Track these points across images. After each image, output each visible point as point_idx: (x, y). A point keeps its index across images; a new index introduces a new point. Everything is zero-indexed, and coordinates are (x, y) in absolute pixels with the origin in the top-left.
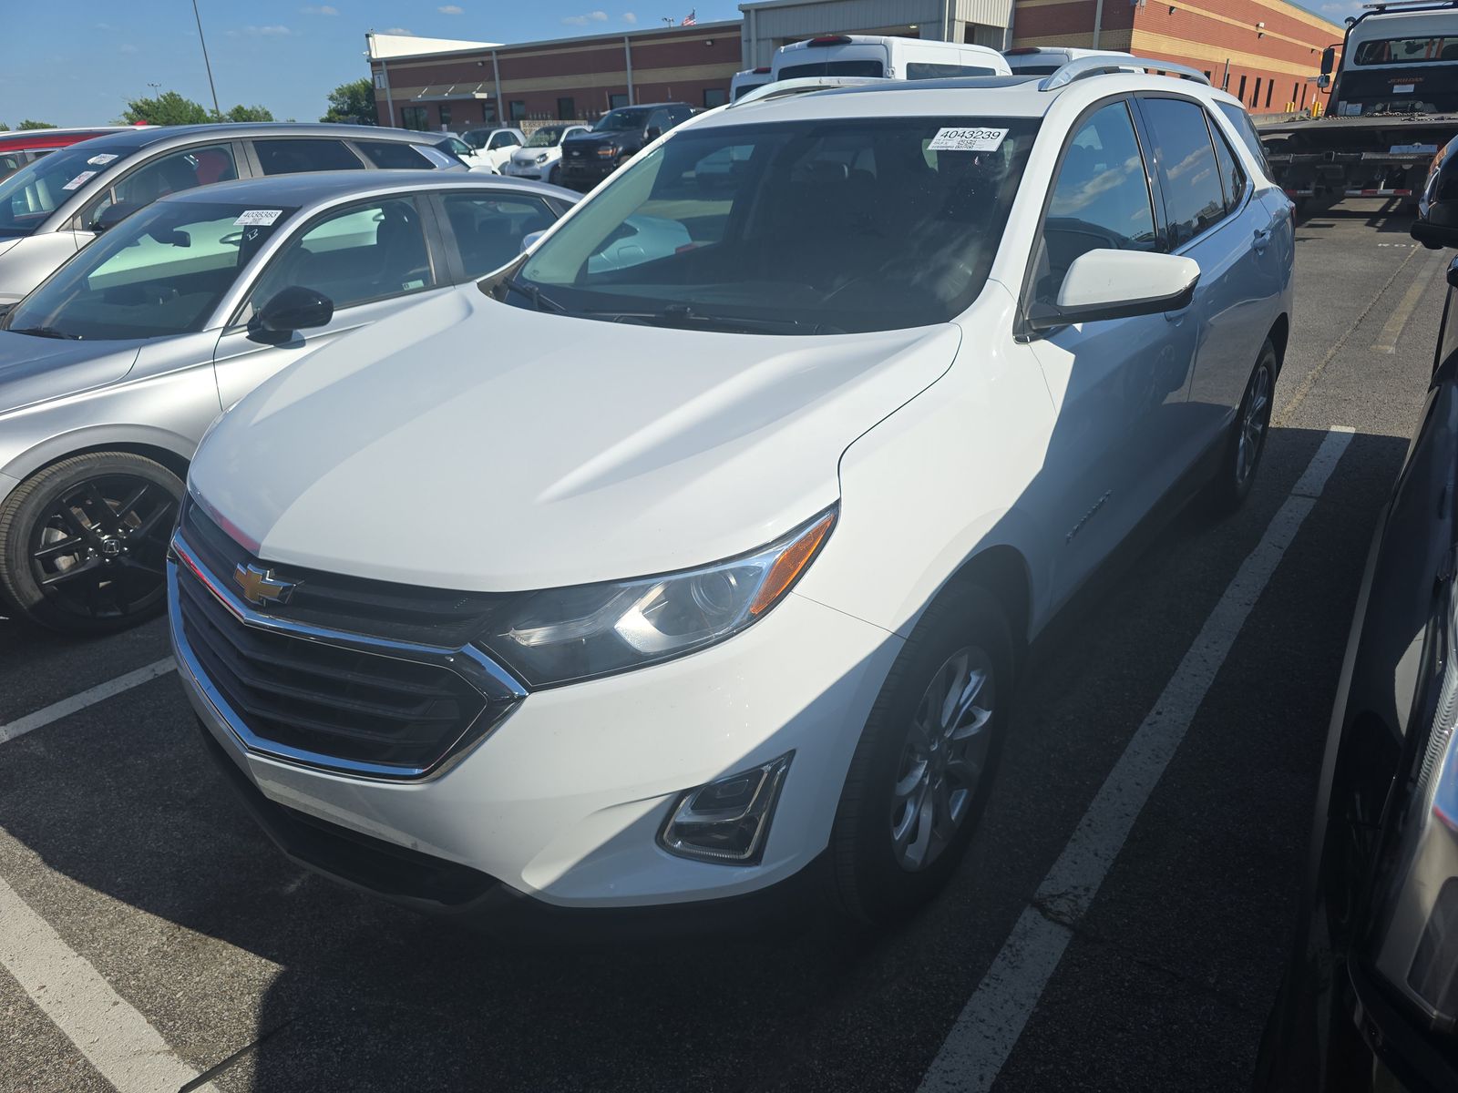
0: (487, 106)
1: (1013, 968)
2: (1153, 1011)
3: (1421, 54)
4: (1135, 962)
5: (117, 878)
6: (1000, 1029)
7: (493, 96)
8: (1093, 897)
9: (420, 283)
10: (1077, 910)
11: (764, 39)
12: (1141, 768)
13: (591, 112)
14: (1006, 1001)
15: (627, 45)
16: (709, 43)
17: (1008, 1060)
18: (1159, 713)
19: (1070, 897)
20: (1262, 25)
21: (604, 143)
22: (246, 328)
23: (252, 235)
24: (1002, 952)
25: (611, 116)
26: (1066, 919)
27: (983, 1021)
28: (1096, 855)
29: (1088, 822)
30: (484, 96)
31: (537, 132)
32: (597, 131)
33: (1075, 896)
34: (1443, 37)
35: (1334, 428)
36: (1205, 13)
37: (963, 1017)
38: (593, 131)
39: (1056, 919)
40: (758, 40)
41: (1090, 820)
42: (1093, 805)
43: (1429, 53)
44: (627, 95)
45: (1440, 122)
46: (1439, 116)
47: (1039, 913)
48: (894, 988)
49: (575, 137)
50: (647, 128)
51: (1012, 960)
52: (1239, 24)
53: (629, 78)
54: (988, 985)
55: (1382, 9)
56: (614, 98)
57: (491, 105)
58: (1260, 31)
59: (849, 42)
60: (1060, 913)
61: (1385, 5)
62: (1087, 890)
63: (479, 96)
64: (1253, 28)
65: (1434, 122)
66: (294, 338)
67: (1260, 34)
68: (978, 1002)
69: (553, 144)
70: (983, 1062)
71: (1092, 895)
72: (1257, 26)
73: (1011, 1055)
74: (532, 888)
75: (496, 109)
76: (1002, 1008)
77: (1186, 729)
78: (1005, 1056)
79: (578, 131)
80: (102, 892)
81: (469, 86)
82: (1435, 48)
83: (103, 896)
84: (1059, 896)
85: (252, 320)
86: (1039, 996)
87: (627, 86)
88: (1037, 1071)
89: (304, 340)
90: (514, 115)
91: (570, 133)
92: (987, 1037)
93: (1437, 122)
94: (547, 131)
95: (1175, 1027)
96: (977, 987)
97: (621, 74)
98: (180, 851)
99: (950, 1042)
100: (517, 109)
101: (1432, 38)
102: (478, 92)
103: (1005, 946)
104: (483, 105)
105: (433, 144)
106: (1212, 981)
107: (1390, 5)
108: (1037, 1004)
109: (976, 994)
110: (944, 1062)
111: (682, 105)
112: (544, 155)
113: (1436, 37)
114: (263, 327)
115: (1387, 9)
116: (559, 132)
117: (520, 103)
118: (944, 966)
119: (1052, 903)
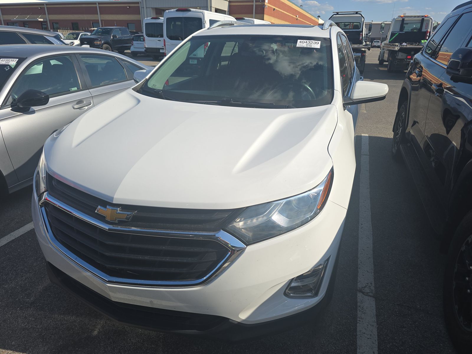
0: (43, 23)
1: (364, 313)
2: (409, 319)
3: (348, 27)
4: (396, 305)
5: (12, 342)
6: (371, 335)
7: (46, 20)
8: (374, 286)
9: (76, 89)
10: (372, 291)
11: (148, 8)
12: (366, 242)
13: (85, 28)
14: (368, 325)
15: (97, 5)
16: (128, 7)
17: (378, 345)
18: (362, 224)
19: (367, 287)
20: (297, 16)
21: (96, 39)
22: (10, 106)
23: (7, 69)
24: (358, 309)
25: (97, 30)
26: (370, 294)
27: (364, 333)
28: (368, 272)
29: (360, 262)
30: (42, 20)
31: (69, 34)
32: (93, 35)
33: (369, 286)
34: (353, 23)
35: (363, 135)
36: (283, 11)
37: (358, 333)
38: (91, 35)
39: (367, 294)
40: (146, 8)
41: (360, 261)
42: (359, 256)
43: (350, 27)
44: (99, 23)
45: (359, 47)
46: (358, 45)
47: (362, 294)
48: (333, 328)
49: (84, 37)
50: (112, 35)
51: (362, 311)
52: (291, 15)
53: (99, 17)
54: (360, 321)
55: (338, 14)
56: (94, 24)
57: (45, 23)
58: (297, 18)
59: (190, 11)
60: (368, 293)
61: (339, 12)
62: (371, 284)
63: (40, 20)
64: (295, 17)
65: (357, 47)
66: (31, 110)
67: (297, 19)
68: (360, 327)
69: (76, 39)
70: (371, 347)
71: (373, 285)
72: (296, 16)
73: (378, 343)
74: (242, 319)
75: (47, 25)
76: (368, 327)
77: (371, 228)
78: (377, 343)
79: (85, 35)
80: (7, 349)
81: (35, 16)
82: (351, 25)
83: (9, 351)
84: (365, 287)
85: (12, 103)
86: (376, 321)
87: (99, 20)
88: (388, 347)
89: (35, 111)
90: (55, 28)
91: (82, 35)
92: (369, 338)
93: (358, 47)
94: (73, 34)
95: (417, 323)
96: (357, 322)
97: (96, 15)
98: (36, 326)
99: (359, 342)
100: (55, 26)
101: (350, 23)
102: (39, 18)
103: (358, 307)
104: (42, 23)
105: (53, 36)
106: (419, 306)
107: (340, 12)
108: (377, 324)
109: (358, 325)
110: (360, 350)
111: (124, 28)
112: (73, 42)
113: (352, 23)
114: (18, 106)
115: (339, 13)
116: (78, 35)
117: (57, 23)
118: (344, 317)
119: (364, 290)
